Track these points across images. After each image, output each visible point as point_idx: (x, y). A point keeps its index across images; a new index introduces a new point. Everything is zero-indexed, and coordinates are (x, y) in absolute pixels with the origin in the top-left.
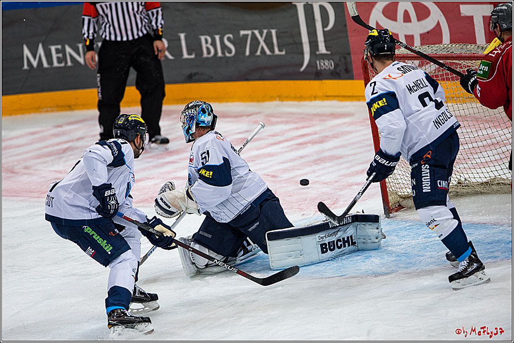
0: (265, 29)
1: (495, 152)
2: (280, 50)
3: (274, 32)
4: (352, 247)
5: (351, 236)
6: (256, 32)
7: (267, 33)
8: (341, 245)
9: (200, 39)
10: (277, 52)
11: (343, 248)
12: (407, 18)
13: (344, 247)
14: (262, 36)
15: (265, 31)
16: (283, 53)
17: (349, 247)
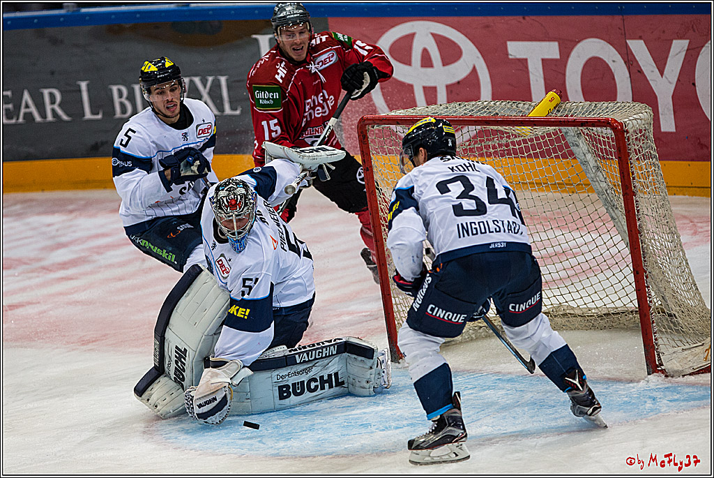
0: (210, 76)
1: (559, 266)
2: (233, 108)
3: (223, 80)
4: (335, 390)
5: (336, 374)
6: (197, 80)
7: (213, 81)
8: (317, 386)
9: (111, 90)
10: (228, 111)
11: (319, 391)
12: (426, 61)
13: (321, 389)
14: (205, 86)
15: (210, 79)
16: (238, 112)
17: (332, 389)
